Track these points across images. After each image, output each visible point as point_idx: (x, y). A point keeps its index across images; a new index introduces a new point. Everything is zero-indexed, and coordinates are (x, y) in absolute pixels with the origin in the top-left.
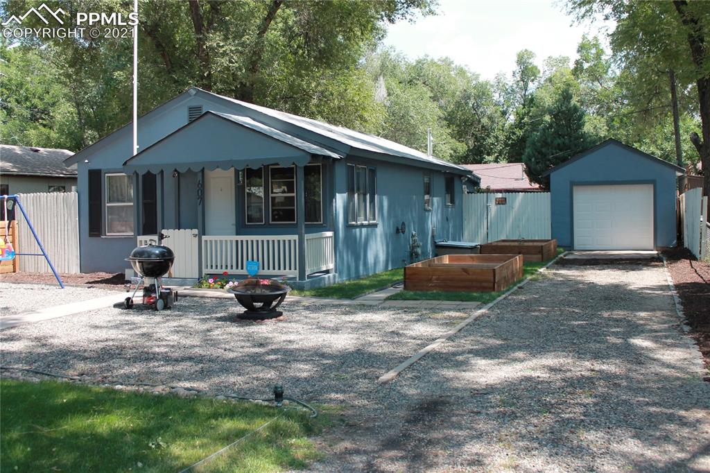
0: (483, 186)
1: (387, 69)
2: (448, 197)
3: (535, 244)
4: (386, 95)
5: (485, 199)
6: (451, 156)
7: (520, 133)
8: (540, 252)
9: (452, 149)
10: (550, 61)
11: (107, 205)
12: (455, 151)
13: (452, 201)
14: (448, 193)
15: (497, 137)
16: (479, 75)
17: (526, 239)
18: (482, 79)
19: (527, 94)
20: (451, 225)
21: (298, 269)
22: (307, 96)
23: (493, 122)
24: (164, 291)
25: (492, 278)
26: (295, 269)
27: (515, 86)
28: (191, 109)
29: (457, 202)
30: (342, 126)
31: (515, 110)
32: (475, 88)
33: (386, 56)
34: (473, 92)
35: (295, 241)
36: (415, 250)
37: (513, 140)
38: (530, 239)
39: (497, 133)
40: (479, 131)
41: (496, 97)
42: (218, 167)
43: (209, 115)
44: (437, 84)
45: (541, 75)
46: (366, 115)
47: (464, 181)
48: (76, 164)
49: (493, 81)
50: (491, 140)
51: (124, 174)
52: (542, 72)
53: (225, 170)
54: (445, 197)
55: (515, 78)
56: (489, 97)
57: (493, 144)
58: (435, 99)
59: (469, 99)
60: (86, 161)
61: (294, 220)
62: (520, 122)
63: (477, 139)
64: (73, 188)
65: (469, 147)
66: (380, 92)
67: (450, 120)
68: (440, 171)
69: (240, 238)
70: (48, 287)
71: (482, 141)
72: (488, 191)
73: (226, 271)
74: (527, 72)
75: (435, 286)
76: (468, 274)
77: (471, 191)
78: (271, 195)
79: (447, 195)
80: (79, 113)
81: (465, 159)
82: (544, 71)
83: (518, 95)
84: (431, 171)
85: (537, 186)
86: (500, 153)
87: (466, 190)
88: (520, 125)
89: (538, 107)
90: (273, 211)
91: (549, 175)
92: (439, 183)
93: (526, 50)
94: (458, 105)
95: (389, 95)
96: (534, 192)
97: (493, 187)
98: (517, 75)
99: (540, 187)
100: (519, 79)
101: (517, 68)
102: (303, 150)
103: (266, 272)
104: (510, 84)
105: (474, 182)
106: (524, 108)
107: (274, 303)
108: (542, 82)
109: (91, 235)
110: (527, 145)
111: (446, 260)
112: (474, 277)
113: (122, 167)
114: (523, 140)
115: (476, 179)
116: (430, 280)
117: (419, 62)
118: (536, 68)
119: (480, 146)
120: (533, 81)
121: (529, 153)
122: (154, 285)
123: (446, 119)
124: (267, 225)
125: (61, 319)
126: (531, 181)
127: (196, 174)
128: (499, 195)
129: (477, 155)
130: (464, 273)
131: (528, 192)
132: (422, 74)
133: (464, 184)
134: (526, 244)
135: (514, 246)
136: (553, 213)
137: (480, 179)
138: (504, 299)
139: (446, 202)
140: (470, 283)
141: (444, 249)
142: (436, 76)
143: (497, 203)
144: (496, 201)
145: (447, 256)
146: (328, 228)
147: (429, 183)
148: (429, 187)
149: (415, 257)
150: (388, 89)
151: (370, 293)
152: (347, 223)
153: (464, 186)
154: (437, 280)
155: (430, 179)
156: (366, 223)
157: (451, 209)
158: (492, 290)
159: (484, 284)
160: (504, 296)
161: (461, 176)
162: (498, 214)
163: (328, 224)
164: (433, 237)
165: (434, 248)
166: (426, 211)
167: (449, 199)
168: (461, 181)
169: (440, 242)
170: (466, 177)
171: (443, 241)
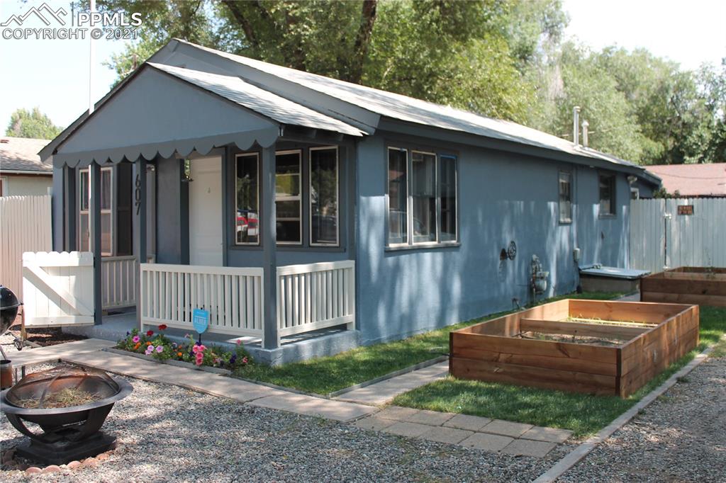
1: (568, 58)
4: (562, 87)
5: (663, 207)
11: (82, 213)
12: (648, 152)
13: (612, 210)
14: (606, 198)
15: (701, 136)
16: (679, 64)
17: (717, 267)
18: (683, 69)
20: (608, 244)
21: (263, 326)
23: (696, 118)
25: (614, 367)
26: (261, 328)
29: (619, 212)
32: (674, 79)
33: (569, 45)
34: (673, 83)
35: (259, 277)
36: (537, 283)
37: (722, 138)
39: (700, 131)
40: (679, 129)
41: (700, 89)
43: (148, 69)
44: (627, 74)
46: (505, 98)
47: (631, 182)
49: (696, 70)
50: (693, 140)
54: (599, 203)
56: (692, 89)
57: (696, 144)
58: (621, 89)
59: (667, 91)
61: (298, 240)
63: (677, 139)
65: (666, 148)
67: (643, 116)
71: (682, 140)
75: (504, 373)
76: (568, 355)
77: (647, 195)
79: (604, 201)
86: (705, 154)
94: (654, 99)
95: (565, 85)
97: (682, 193)
102: (269, 118)
105: (652, 187)
111: (561, 309)
112: (579, 362)
115: (653, 181)
116: (495, 361)
117: (607, 50)
119: (681, 146)
128: (686, 202)
129: (676, 157)
132: (609, 64)
133: (633, 186)
134: (718, 277)
138: (632, 421)
139: (601, 211)
140: (571, 373)
141: (592, 280)
142: (626, 65)
143: (681, 212)
144: (679, 209)
145: (567, 301)
146: (347, 254)
147: (569, 184)
148: (569, 188)
149: (536, 294)
150: (564, 79)
151: (383, 380)
152: (386, 242)
153: (633, 189)
154: (508, 361)
155: (571, 178)
156: (430, 244)
157: (610, 222)
158: (614, 391)
159: (598, 378)
160: (634, 411)
161: (627, 175)
162: (682, 228)
163: (347, 248)
164: (576, 262)
165: (576, 277)
166: (561, 224)
167: (607, 207)
168: (628, 182)
169: (589, 268)
170: (635, 176)
171: (593, 268)
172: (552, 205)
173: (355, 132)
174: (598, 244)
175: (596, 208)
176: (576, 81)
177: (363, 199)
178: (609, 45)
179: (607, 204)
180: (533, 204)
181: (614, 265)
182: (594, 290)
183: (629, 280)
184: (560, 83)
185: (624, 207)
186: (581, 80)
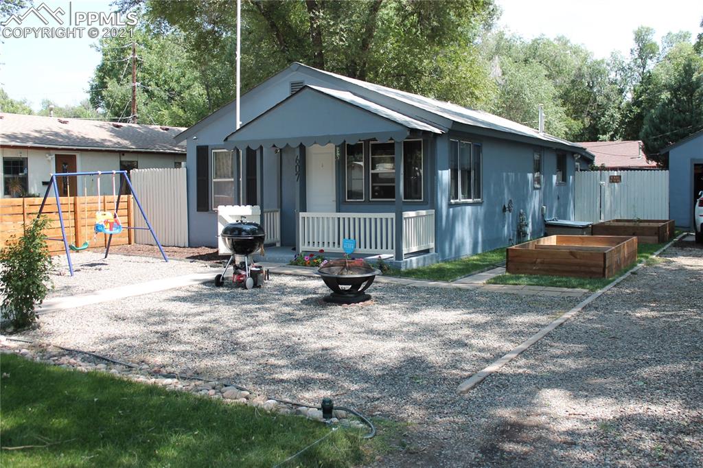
0: (597, 163)
1: (502, 48)
3: (651, 224)
4: (500, 74)
5: (599, 177)
6: (566, 133)
7: (636, 110)
8: (656, 234)
9: (567, 127)
10: (670, 37)
11: (214, 180)
12: (570, 129)
13: (564, 179)
14: (559, 170)
15: (612, 116)
16: (593, 53)
17: (642, 219)
18: (597, 57)
19: (645, 71)
20: (562, 203)
21: (394, 248)
22: (417, 74)
23: (609, 99)
24: (254, 269)
25: (602, 263)
26: (392, 248)
27: (633, 64)
28: (293, 84)
29: (569, 180)
30: (451, 103)
31: (632, 88)
33: (501, 36)
35: (392, 219)
36: (522, 228)
37: (630, 118)
38: (646, 219)
40: (595, 109)
42: (315, 143)
43: (307, 90)
44: (553, 62)
45: (660, 51)
46: (477, 92)
47: (576, 158)
48: (186, 141)
49: (608, 58)
51: (225, 150)
52: (661, 49)
53: (322, 145)
54: (556, 175)
55: (633, 56)
56: (605, 74)
58: (549, 77)
59: (585, 77)
60: (195, 138)
61: (394, 197)
62: (638, 100)
63: (593, 118)
64: (183, 163)
65: (584, 125)
66: (494, 71)
67: (565, 98)
68: (551, 148)
69: (341, 215)
70: (154, 260)
71: (597, 119)
72: (603, 168)
73: (322, 248)
74: (645, 49)
75: (539, 270)
76: (576, 258)
77: (586, 168)
78: (371, 171)
79: (559, 172)
80: (208, 94)
81: (579, 137)
82: (663, 47)
83: (637, 74)
84: (542, 147)
85: (654, 164)
86: (616, 132)
87: (579, 167)
88: (636, 103)
89: (655, 85)
90: (373, 187)
91: (668, 153)
92: (550, 160)
93: (644, 27)
94: (574, 83)
95: (504, 73)
96: (651, 170)
97: (607, 165)
98: (635, 53)
99: (657, 165)
100: (637, 57)
101: (635, 46)
102: (401, 125)
103: (362, 250)
104: (627, 62)
105: (587, 160)
106: (642, 85)
107: (363, 286)
108: (661, 59)
109: (198, 210)
110: (645, 122)
111: (552, 241)
112: (582, 261)
113: (223, 143)
114: (640, 117)
115: (589, 157)
116: (534, 263)
117: (534, 41)
118: (655, 44)
119: (596, 124)
120: (651, 58)
121: (646, 130)
122: (244, 263)
123: (561, 97)
124: (368, 202)
125: (150, 296)
126: (648, 159)
127: (294, 149)
128: (615, 173)
129: (593, 134)
130: (572, 257)
131: (644, 170)
132: (537, 53)
133: (577, 161)
134: (642, 224)
135: (628, 227)
136: (671, 193)
137: (593, 157)
138: (615, 286)
139: (557, 180)
140: (578, 267)
141: (554, 228)
142: (552, 55)
143: (612, 181)
144: (610, 179)
145: (555, 236)
146: (428, 206)
147: (539, 161)
148: (539, 164)
150: (502, 68)
151: (469, 276)
152: (449, 200)
153: (577, 164)
154: (542, 263)
155: (540, 156)
156: (470, 201)
157: (562, 187)
158: (601, 276)
159: (593, 269)
160: (615, 283)
161: (573, 153)
162: (612, 192)
163: (429, 202)
164: (543, 215)
165: (543, 227)
166: (535, 189)
167: (560, 176)
168: (574, 158)
169: (551, 220)
170: (579, 154)
171: (553, 220)
172: (530, 176)
173: (438, 131)
174: (555, 204)
175: (555, 178)
177: (440, 172)
179: (560, 174)
180: (519, 174)
181: (565, 219)
185: (571, 177)
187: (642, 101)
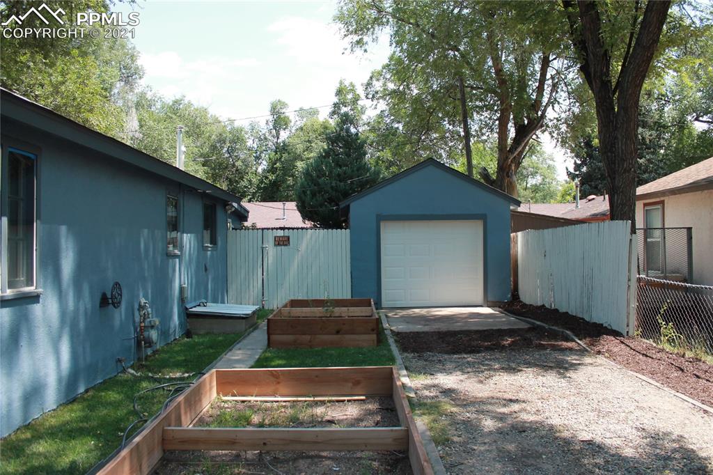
1: (142, 104)
2: (207, 235)
4: (137, 128)
5: (260, 239)
7: (272, 177)
10: (301, 112)
13: (213, 241)
14: (206, 227)
15: (250, 181)
16: (235, 120)
18: (237, 124)
19: (279, 141)
20: (210, 277)
23: (247, 166)
27: (268, 134)
29: (219, 243)
31: (267, 156)
32: (230, 133)
33: (142, 95)
34: (229, 136)
36: (146, 334)
37: (265, 183)
39: (250, 176)
40: (233, 174)
41: (250, 143)
45: (292, 124)
47: (228, 213)
49: (247, 128)
50: (244, 183)
52: (293, 122)
54: (203, 233)
55: (268, 126)
56: (243, 141)
57: (245, 187)
59: (225, 143)
62: (273, 167)
63: (231, 181)
66: (132, 125)
68: (196, 190)
71: (236, 184)
74: (280, 122)
77: (238, 226)
79: (205, 231)
82: (295, 121)
83: (271, 143)
84: (180, 185)
87: (230, 225)
88: (272, 170)
89: (289, 154)
91: (349, 206)
93: (279, 101)
94: (214, 147)
95: (141, 126)
98: (270, 124)
100: (272, 127)
101: (270, 117)
104: (264, 131)
105: (241, 216)
106: (277, 154)
108: (293, 131)
115: (243, 211)
117: (175, 102)
118: (288, 118)
120: (284, 129)
128: (279, 233)
133: (229, 217)
135: (328, 321)
136: (353, 259)
137: (248, 212)
141: (200, 320)
142: (192, 117)
143: (277, 243)
144: (275, 240)
149: (145, 347)
150: (140, 121)
153: (229, 220)
157: (212, 253)
162: (278, 259)
164: (184, 300)
165: (185, 319)
166: (170, 257)
167: (209, 237)
168: (225, 211)
169: (195, 307)
171: (199, 305)
176: (151, 123)
178: (178, 97)
182: (202, 332)
183: (243, 318)
184: (136, 125)
186: (156, 123)
187: (276, 168)
